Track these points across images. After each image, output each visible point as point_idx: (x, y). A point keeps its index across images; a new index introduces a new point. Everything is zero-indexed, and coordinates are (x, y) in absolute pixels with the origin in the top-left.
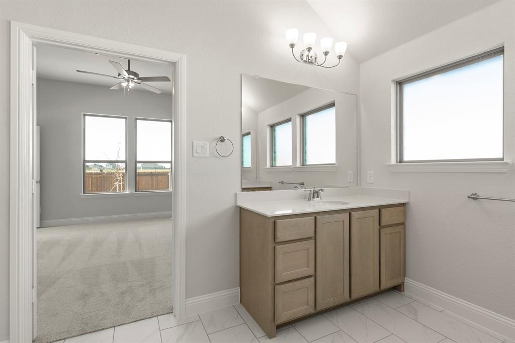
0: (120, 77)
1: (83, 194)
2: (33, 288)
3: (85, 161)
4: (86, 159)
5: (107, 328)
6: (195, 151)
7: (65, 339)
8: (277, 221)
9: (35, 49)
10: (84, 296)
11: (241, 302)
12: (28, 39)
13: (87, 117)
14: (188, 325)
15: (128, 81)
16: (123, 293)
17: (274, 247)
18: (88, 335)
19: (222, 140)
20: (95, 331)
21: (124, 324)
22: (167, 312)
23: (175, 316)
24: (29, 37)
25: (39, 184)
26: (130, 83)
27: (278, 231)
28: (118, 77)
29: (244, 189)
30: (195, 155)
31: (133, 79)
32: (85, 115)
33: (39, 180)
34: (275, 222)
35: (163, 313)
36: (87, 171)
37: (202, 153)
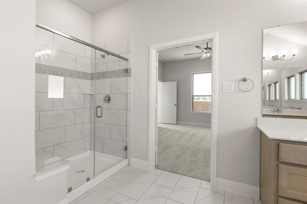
0: (203, 52)
1: (192, 111)
2: (156, 145)
3: (193, 96)
4: (194, 95)
5: (179, 174)
6: (223, 89)
7: (164, 170)
8: (280, 144)
9: (158, 53)
10: (178, 157)
11: (260, 199)
12: (154, 50)
13: (194, 75)
14: (215, 193)
15: (206, 53)
16: (192, 162)
17: (278, 165)
18: (171, 173)
19: (244, 80)
20: (175, 173)
21: (186, 175)
22: (208, 180)
23: (211, 184)
24: (155, 50)
25: (176, 106)
26: (208, 54)
27: (281, 152)
28: (202, 53)
29: (264, 116)
30: (224, 91)
31: (209, 51)
32: (193, 74)
33: (176, 104)
34: (278, 144)
35: (205, 179)
36: (194, 100)
37: (229, 90)
